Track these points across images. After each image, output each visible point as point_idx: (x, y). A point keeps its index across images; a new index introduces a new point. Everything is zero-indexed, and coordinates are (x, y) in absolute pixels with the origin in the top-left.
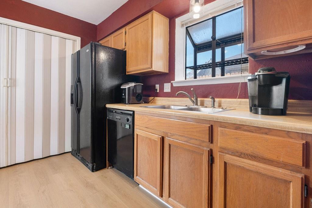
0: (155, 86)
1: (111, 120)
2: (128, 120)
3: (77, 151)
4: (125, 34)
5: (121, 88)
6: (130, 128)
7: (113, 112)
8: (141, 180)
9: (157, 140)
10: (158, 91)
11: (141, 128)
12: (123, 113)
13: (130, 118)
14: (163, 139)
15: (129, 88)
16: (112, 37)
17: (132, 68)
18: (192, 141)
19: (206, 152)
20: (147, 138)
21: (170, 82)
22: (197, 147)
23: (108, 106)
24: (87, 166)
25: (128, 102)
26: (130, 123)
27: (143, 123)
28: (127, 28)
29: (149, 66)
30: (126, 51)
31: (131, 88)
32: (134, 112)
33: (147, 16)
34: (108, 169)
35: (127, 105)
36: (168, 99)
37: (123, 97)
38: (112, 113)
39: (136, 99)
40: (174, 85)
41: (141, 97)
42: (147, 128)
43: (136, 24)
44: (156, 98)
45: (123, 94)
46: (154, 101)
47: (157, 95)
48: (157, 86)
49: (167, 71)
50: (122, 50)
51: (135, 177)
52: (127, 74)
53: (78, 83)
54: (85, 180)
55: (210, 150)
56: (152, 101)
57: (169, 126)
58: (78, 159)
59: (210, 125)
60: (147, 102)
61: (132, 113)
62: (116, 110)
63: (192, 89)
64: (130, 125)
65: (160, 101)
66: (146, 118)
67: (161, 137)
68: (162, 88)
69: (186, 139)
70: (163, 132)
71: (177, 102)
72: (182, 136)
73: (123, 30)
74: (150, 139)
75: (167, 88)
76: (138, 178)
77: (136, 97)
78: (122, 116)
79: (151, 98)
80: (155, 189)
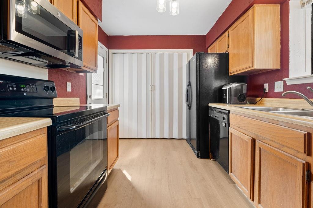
0: (263, 86)
1: (212, 117)
2: (224, 119)
3: (189, 140)
4: (228, 37)
5: (223, 88)
6: (226, 126)
7: (213, 110)
8: (235, 177)
9: (248, 141)
10: (267, 91)
11: (236, 128)
12: (221, 111)
13: (226, 117)
14: (254, 141)
15: (230, 89)
16: (218, 43)
17: (235, 69)
18: (285, 149)
19: (300, 165)
20: (239, 137)
21: (282, 80)
22: (289, 157)
23: (211, 105)
24: (195, 152)
25: (229, 102)
26: (226, 121)
27: (236, 123)
28: (230, 30)
29: (250, 65)
30: (228, 53)
31: (232, 89)
32: (229, 111)
33: (248, 13)
34: (211, 160)
35: (228, 105)
36: (279, 101)
37: (225, 97)
38: (212, 112)
39: (238, 100)
40: (288, 83)
41: (245, 97)
42: (240, 128)
43: (238, 24)
44: (264, 99)
45: (224, 95)
46: (262, 102)
47: (266, 95)
48: (266, 86)
49: (279, 67)
50: (225, 53)
51: (231, 174)
52: (230, 75)
53: (189, 86)
54: (191, 161)
55: (305, 164)
56: (260, 102)
57: (259, 128)
58: (190, 145)
59: (306, 133)
60: (253, 103)
61: (227, 112)
62: (216, 109)
63: (308, 88)
64: (225, 124)
65: (268, 102)
66: (239, 118)
67: (251, 138)
68: (272, 87)
69: (277, 145)
70: (254, 134)
71: (291, 103)
72: (273, 141)
73: (226, 33)
74: (242, 139)
75: (279, 87)
76: (232, 175)
77: (238, 98)
78: (220, 114)
79: (258, 99)
80: (246, 190)
